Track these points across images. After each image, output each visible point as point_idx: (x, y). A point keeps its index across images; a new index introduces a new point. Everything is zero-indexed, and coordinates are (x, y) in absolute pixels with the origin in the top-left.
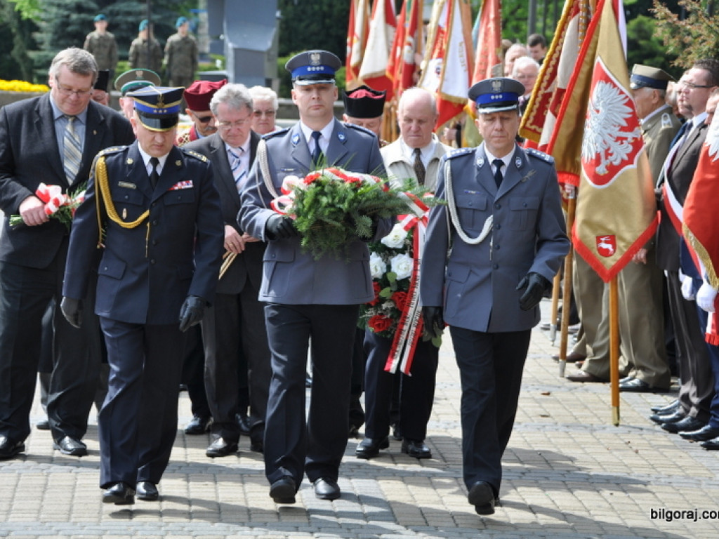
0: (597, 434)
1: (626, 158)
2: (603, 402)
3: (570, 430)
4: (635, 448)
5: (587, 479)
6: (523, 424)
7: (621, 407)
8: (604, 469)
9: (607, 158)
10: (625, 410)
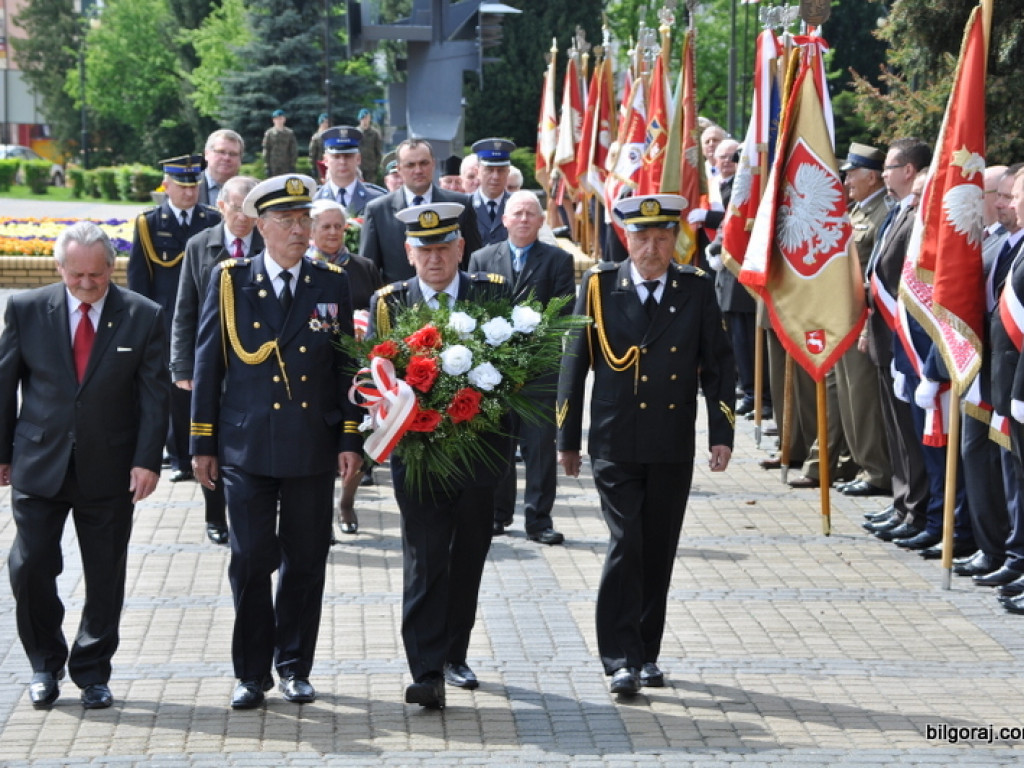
0: (807, 546)
1: (836, 245)
2: (813, 509)
3: (778, 542)
4: (847, 560)
5: (796, 597)
6: (727, 538)
7: (832, 515)
8: (815, 586)
9: (814, 246)
10: (836, 518)
